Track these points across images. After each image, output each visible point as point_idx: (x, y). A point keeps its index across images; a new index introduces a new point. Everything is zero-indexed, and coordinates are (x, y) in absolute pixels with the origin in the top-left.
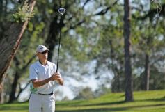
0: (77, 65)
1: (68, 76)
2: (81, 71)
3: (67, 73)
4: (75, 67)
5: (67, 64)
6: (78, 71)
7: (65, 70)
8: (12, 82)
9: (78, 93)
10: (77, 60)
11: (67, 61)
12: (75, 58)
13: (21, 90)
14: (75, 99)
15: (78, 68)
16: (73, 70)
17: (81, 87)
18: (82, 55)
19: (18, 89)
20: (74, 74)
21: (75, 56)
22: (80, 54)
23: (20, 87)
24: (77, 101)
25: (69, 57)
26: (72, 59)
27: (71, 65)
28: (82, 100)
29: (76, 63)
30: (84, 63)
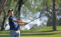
0: (32, 14)
1: (27, 19)
2: (33, 17)
4: (31, 15)
5: (27, 13)
6: (32, 17)
7: (26, 16)
8: (2, 21)
9: (32, 27)
10: (31, 12)
12: (31, 11)
13: (6, 25)
14: (31, 29)
15: (32, 15)
16: (29, 16)
17: (33, 24)
19: (5, 25)
20: (30, 18)
22: (33, 9)
24: (31, 30)
26: (29, 11)
27: (29, 14)
28: (33, 30)
29: (31, 13)
30: (35, 13)
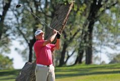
0: (112, 37)
1: (104, 45)
2: (115, 42)
3: (104, 43)
4: (110, 38)
5: (104, 36)
6: (112, 42)
7: (102, 40)
8: (61, 50)
9: (112, 59)
11: (104, 34)
12: (110, 31)
13: (69, 57)
14: (111, 63)
15: (113, 39)
16: (108, 41)
17: (116, 53)
18: (116, 29)
19: (66, 56)
20: (110, 43)
21: (110, 29)
22: (114, 28)
23: (68, 54)
25: (106, 30)
27: (107, 37)
28: (116, 64)
29: (111, 35)
30: (117, 36)
